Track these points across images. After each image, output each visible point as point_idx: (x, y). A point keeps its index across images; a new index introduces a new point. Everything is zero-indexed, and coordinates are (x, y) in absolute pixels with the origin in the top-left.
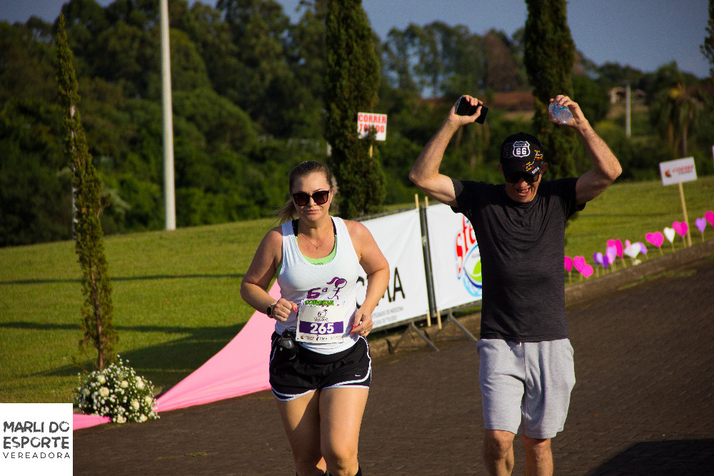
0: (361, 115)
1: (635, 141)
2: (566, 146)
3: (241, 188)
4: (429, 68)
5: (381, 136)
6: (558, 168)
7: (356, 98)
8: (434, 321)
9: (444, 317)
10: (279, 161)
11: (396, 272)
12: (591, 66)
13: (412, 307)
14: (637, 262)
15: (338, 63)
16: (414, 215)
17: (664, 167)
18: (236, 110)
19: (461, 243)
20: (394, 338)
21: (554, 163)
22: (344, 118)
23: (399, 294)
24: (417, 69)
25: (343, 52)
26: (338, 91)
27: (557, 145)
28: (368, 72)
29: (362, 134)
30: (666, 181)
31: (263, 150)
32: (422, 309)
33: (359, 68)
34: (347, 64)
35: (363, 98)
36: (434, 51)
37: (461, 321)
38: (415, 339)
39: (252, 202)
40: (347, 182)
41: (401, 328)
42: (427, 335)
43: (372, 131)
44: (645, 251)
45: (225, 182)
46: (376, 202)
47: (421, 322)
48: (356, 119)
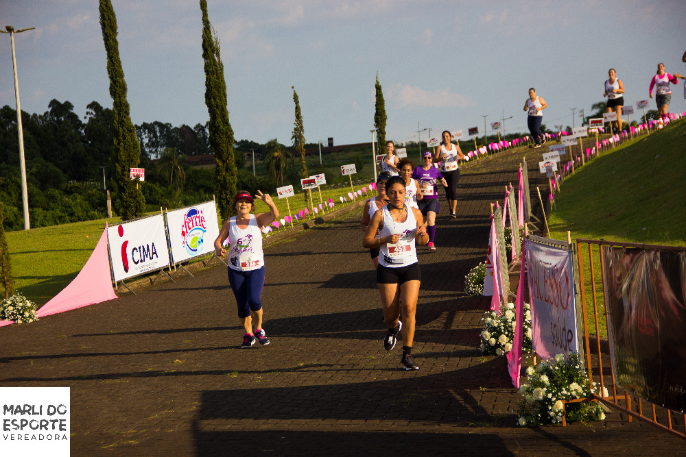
0: (132, 169)
1: (258, 178)
2: (232, 181)
3: (60, 207)
4: (154, 144)
5: (142, 179)
6: (228, 192)
7: (128, 161)
8: (173, 268)
9: (177, 266)
10: (80, 194)
11: (153, 245)
12: (236, 142)
13: (162, 261)
14: (268, 236)
15: (119, 144)
16: (160, 217)
17: (279, 190)
18: (55, 168)
19: (184, 230)
20: (153, 277)
21: (227, 189)
22: (123, 171)
23: (155, 255)
24: (147, 145)
25: (121, 138)
26: (119, 158)
27: (227, 181)
28: (134, 148)
29: (133, 178)
30: (280, 197)
31: (71, 188)
32: (166, 263)
33: (129, 146)
34: (122, 144)
35: (132, 161)
36: (155, 136)
37: (186, 267)
38: (164, 277)
39: (66, 214)
40: (126, 202)
41: (157, 272)
42: (169, 275)
43: (138, 177)
44: (271, 230)
45: (52, 205)
46: (141, 211)
47: (166, 269)
48: (129, 171)
